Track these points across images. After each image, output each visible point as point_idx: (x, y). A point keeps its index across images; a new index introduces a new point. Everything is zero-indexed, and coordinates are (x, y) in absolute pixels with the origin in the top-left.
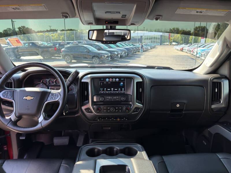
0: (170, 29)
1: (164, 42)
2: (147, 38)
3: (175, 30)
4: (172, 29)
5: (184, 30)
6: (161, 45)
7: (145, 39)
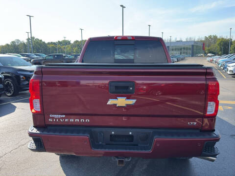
0: (206, 37)
1: (197, 54)
2: (176, 49)
3: (212, 39)
4: (207, 37)
5: (223, 39)
6: (192, 56)
7: (173, 50)
